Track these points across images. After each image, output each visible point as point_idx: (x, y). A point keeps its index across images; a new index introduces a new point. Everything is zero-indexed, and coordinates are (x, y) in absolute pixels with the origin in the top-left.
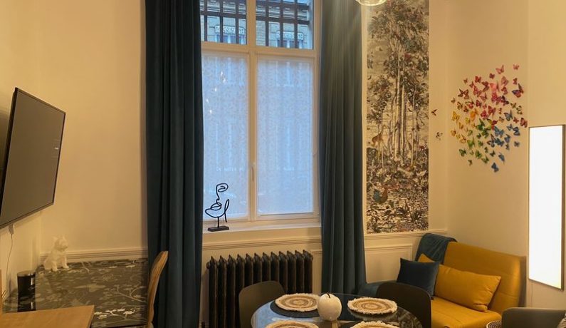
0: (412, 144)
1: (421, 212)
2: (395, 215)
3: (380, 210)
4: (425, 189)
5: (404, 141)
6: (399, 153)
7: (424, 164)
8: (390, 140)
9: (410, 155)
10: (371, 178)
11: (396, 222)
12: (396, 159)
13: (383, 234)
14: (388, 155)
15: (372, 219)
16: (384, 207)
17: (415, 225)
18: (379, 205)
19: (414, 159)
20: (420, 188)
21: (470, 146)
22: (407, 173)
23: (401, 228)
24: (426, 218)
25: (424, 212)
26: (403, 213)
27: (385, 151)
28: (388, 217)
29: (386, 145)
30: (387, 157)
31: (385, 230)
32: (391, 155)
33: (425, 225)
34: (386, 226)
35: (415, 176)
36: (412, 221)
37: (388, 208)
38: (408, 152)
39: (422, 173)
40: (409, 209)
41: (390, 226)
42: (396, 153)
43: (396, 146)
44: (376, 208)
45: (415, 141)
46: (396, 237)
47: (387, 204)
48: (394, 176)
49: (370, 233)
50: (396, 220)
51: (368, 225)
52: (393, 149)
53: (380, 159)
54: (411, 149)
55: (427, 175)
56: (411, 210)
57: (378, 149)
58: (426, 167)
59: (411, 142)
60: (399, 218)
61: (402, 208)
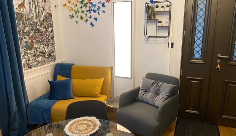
0: (43, 11)
1: (52, 52)
2: (39, 56)
3: (30, 54)
4: (53, 38)
5: (38, 9)
6: (36, 17)
7: (50, 24)
8: (30, 7)
9: (43, 18)
10: (22, 34)
11: (40, 60)
12: (35, 21)
13: (34, 68)
14: (30, 17)
15: (26, 61)
16: (32, 52)
17: (50, 60)
18: (29, 51)
19: (45, 21)
20: (50, 38)
21: (76, 13)
22: (42, 29)
23: (43, 63)
24: (55, 55)
25: (53, 52)
26: (43, 53)
27: (28, 14)
28: (36, 58)
29: (28, 11)
30: (29, 19)
31: (35, 66)
32: (32, 18)
33: (55, 59)
34: (35, 63)
35: (47, 31)
36: (48, 58)
37: (34, 52)
38: (41, 16)
39: (50, 29)
40: (46, 52)
41: (37, 63)
42: (34, 16)
43: (34, 12)
44: (28, 53)
45: (44, 10)
46: (42, 69)
47: (33, 50)
48: (35, 32)
49: (26, 69)
50: (40, 59)
51: (24, 65)
52: (33, 14)
53: (26, 20)
54: (43, 14)
55: (52, 30)
56: (47, 51)
57: (23, 13)
58: (51, 25)
59: (42, 9)
60: (41, 57)
61: (42, 51)
